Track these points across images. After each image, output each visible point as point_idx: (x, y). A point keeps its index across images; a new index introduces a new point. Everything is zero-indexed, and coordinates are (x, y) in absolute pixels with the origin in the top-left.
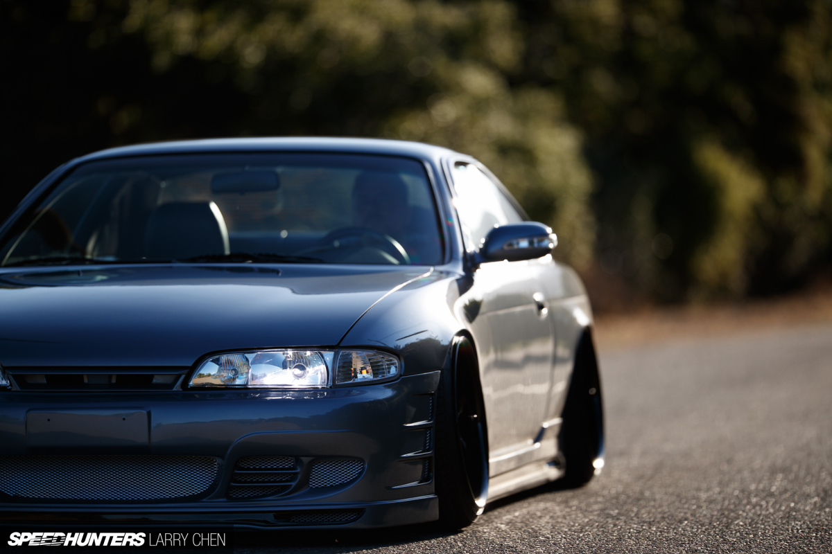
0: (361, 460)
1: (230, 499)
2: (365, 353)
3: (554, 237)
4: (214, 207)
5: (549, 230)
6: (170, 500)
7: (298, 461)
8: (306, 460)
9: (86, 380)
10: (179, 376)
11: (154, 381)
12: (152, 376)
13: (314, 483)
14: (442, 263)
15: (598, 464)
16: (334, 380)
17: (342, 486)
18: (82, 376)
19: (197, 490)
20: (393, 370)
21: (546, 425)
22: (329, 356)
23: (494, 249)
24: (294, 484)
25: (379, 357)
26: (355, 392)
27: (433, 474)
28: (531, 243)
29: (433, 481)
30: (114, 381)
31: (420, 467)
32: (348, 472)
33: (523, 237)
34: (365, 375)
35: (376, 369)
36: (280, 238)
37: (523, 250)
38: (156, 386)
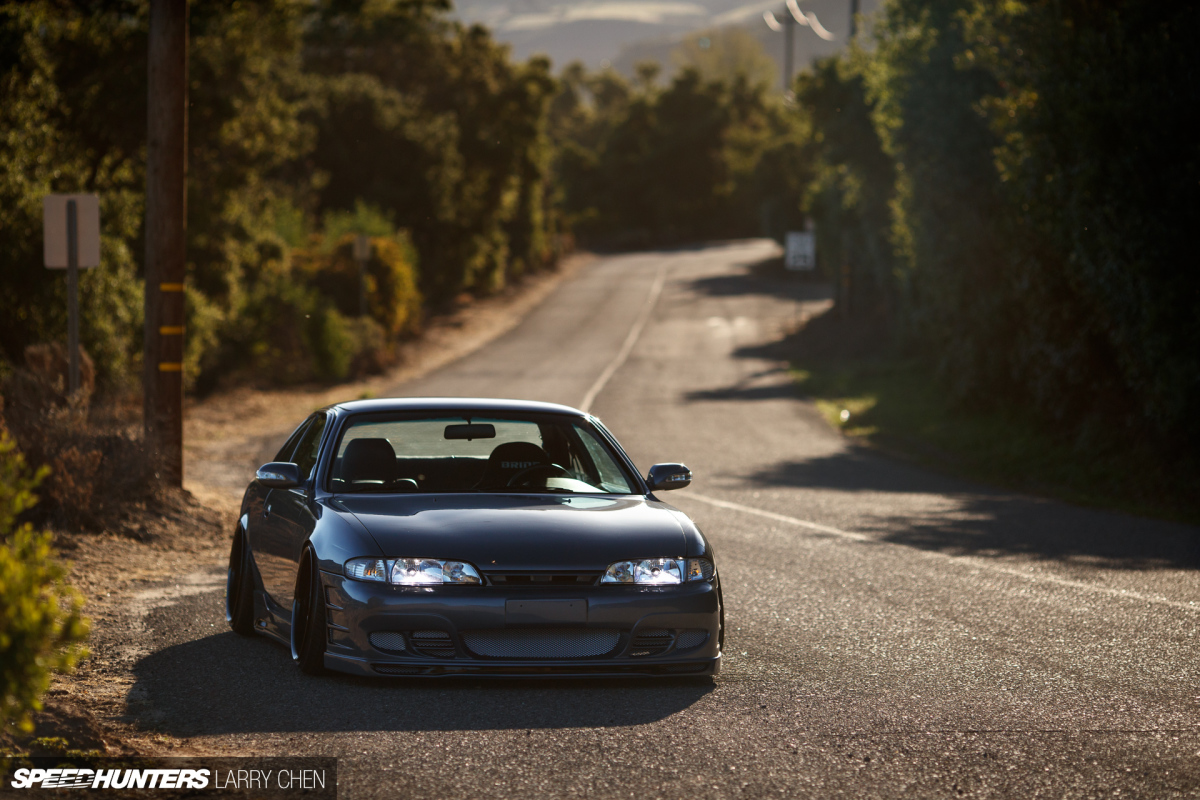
0: (707, 631)
1: (631, 657)
7: (671, 631)
9: (532, 579)
10: (597, 578)
11: (578, 580)
12: (576, 577)
13: (679, 646)
16: (686, 579)
17: (695, 647)
18: (529, 577)
19: (605, 651)
22: (681, 563)
24: (669, 647)
30: (551, 579)
32: (698, 638)
34: (699, 575)
38: (580, 583)
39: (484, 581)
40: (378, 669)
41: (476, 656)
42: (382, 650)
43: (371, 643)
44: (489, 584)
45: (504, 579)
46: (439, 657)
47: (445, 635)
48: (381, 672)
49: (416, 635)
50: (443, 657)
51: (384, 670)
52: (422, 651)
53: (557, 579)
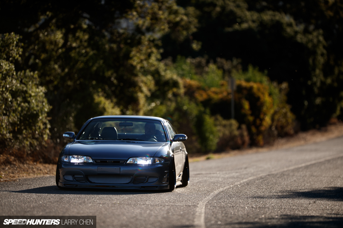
0: (157, 177)
1: (134, 184)
2: (158, 158)
3: (187, 137)
4: (115, 128)
5: (186, 135)
6: (123, 184)
7: (146, 177)
8: (148, 177)
9: (108, 162)
10: (125, 161)
11: (120, 162)
12: (120, 161)
13: (149, 181)
14: (167, 142)
15: (189, 182)
16: (152, 163)
17: (154, 182)
18: (107, 161)
19: (128, 182)
20: (162, 162)
21: (181, 173)
22: (152, 159)
23: (175, 139)
24: (145, 181)
25: (160, 159)
26: (156, 165)
27: (168, 181)
28: (183, 138)
29: (168, 182)
30: (113, 162)
31: (166, 179)
32: (155, 179)
33: (181, 137)
34: (158, 162)
35: (160, 161)
36: (125, 134)
37: (181, 139)
38: (121, 163)
39: (94, 162)
40: (65, 185)
41: (91, 182)
42: (67, 180)
43: (64, 178)
44: (95, 163)
45: (100, 162)
46: (81, 182)
47: (82, 176)
48: (66, 186)
49: (75, 176)
50: (82, 182)
51: (67, 186)
52: (77, 181)
53: (114, 162)
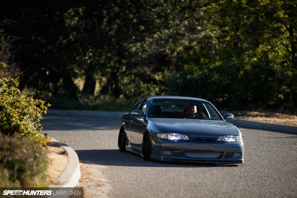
0: (241, 153)
1: (224, 159)
7: (233, 153)
10: (216, 139)
17: (239, 157)
19: (218, 157)
24: (233, 156)
32: (239, 155)
38: (213, 141)
41: (188, 157)
42: (166, 155)
43: (163, 153)
44: (191, 140)
45: (195, 139)
47: (180, 152)
49: (174, 151)
50: (180, 157)
51: (166, 160)
52: (175, 155)
53: (207, 140)
